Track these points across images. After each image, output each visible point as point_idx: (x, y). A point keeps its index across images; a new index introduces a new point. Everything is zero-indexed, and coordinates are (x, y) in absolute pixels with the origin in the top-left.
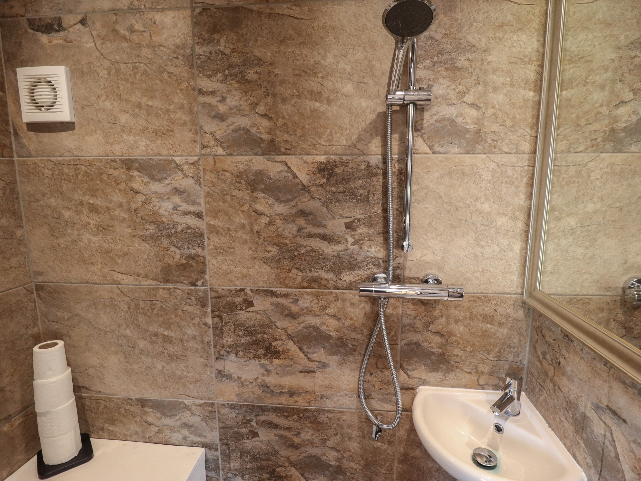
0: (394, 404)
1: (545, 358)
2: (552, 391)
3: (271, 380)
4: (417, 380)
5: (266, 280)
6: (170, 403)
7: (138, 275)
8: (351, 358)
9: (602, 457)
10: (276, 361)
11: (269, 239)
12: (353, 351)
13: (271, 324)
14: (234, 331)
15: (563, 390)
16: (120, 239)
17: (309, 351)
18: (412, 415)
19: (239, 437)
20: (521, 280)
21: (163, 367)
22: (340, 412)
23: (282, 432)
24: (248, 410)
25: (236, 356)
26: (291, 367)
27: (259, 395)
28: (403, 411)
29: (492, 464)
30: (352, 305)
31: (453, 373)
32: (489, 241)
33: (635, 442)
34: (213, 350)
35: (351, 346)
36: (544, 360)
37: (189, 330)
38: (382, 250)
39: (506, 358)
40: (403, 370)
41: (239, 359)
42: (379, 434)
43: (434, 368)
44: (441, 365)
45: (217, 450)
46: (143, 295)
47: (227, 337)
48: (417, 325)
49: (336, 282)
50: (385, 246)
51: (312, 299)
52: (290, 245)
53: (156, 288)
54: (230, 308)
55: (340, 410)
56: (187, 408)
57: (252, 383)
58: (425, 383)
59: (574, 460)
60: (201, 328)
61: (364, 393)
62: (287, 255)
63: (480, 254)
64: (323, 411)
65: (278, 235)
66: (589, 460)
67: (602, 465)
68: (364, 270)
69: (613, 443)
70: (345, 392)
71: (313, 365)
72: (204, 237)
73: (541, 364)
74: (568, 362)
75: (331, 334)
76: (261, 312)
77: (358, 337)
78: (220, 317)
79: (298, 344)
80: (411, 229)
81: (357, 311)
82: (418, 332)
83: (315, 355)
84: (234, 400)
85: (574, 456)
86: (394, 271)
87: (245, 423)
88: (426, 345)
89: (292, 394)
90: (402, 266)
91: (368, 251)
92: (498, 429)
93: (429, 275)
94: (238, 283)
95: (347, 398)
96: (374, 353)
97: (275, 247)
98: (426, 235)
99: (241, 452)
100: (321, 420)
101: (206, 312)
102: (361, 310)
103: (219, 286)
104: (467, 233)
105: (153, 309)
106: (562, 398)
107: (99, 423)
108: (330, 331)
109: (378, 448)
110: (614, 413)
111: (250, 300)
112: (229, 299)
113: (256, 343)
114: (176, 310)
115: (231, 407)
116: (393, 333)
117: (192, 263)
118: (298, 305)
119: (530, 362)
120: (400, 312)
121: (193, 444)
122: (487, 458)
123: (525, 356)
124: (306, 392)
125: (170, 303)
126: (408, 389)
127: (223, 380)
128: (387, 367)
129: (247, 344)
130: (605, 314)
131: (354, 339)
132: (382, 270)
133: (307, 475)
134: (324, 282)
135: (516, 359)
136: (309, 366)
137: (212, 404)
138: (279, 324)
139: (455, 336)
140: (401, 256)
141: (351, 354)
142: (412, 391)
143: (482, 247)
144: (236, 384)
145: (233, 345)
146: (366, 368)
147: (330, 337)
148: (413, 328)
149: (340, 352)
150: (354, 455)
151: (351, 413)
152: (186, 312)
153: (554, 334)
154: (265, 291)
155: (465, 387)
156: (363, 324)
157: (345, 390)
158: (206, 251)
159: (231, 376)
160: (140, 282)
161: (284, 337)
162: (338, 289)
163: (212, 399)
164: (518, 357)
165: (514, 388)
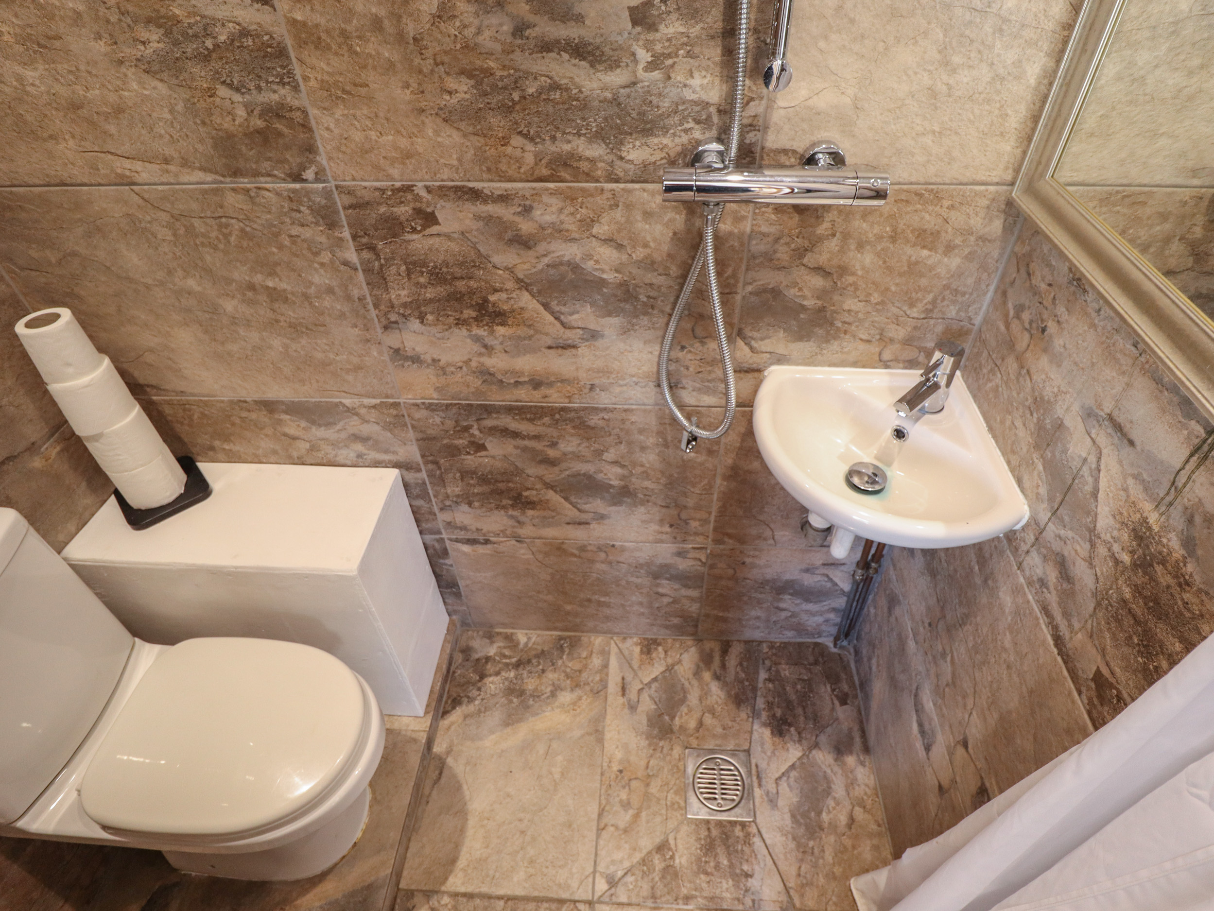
0: (721, 395)
1: (1018, 316)
2: (1012, 377)
3: (496, 362)
4: (768, 355)
5: (455, 163)
6: (318, 405)
7: (166, 161)
8: (645, 320)
9: (1069, 489)
10: (501, 330)
11: (446, 59)
12: (649, 307)
13: (481, 261)
14: (409, 275)
15: (1034, 378)
16: (89, 73)
17: (563, 309)
18: (752, 412)
19: (453, 452)
20: (1019, 151)
21: (286, 347)
22: (626, 410)
23: (526, 443)
24: (462, 411)
25: (422, 322)
26: (530, 340)
27: (477, 389)
28: (737, 406)
29: (877, 488)
30: (648, 215)
31: (836, 343)
32: (973, 55)
33: (1135, 477)
34: (373, 313)
35: (645, 299)
36: (1016, 321)
37: (316, 276)
38: (717, 81)
39: (943, 313)
40: (744, 338)
41: (428, 328)
42: (694, 443)
43: (802, 334)
44: (816, 330)
45: (419, 470)
46: (194, 206)
47: (396, 287)
48: (778, 255)
49: (611, 164)
50: (725, 73)
51: (561, 204)
52: (499, 73)
53: (217, 190)
54: (389, 229)
55: (626, 407)
56: (351, 411)
57: (461, 368)
58: (781, 360)
59: (1016, 486)
60: (339, 271)
61: (669, 379)
62: (494, 100)
63: (944, 88)
64: (596, 410)
65: (467, 46)
66: (1043, 491)
67: (1062, 501)
68: (674, 135)
69: (1095, 473)
70: (634, 379)
71: (572, 336)
72: (288, 57)
73: (1007, 326)
74: (1062, 329)
75: (605, 276)
76: (456, 236)
77: (660, 280)
78: (372, 248)
79: (540, 299)
80: (792, 20)
81: (658, 229)
82: (779, 269)
83: (575, 317)
84: (434, 397)
85: (1019, 482)
86: (742, 135)
87: (459, 431)
88: (792, 293)
89: (536, 384)
90: (761, 122)
91: (685, 86)
92: (900, 434)
93: (820, 143)
94: (395, 172)
95: (638, 388)
96: (689, 310)
97: (464, 79)
98: (826, 38)
99: (460, 472)
100: (592, 423)
101: (341, 239)
102: (666, 225)
103: (354, 179)
104: (926, 34)
105: (226, 236)
106: (1028, 390)
107: (203, 439)
108: (603, 271)
109: (689, 460)
110: (1118, 428)
111: (429, 210)
112: (383, 209)
113: (456, 298)
114: (277, 235)
115: (430, 407)
116: (729, 272)
117: (278, 126)
118: (532, 219)
119: (985, 321)
120: (748, 230)
121: (377, 464)
122: (869, 477)
123: (980, 308)
124: (562, 381)
125: (258, 221)
126: (749, 371)
127: (406, 364)
128: (715, 336)
129: (439, 300)
130: (1168, 226)
131: (651, 285)
132: (714, 133)
133: (573, 499)
134: (585, 166)
135: (963, 314)
136: (565, 337)
137: (396, 405)
138: (496, 259)
139: (853, 274)
140: (761, 98)
141: (646, 314)
142: (756, 374)
143: (954, 71)
144: (431, 371)
145: (411, 302)
146: (674, 337)
147: (603, 282)
148: (772, 260)
149: (623, 310)
150: (649, 471)
151: (645, 411)
152: (299, 240)
153: (1052, 275)
154: (457, 189)
155: (855, 364)
156: (669, 255)
157: (633, 376)
158: (303, 94)
159: (419, 357)
160: (176, 175)
161: (510, 285)
162: (617, 181)
163: (392, 397)
164: (967, 311)
165: (945, 369)
